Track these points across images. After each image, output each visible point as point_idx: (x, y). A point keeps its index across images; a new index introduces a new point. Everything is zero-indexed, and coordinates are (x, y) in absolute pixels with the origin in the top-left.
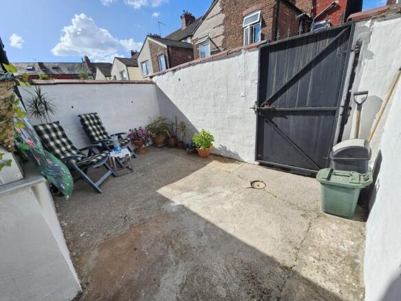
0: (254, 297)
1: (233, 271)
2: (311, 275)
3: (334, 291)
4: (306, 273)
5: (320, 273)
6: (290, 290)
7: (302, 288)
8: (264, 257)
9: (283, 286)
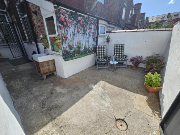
0: (51, 106)
1: (60, 103)
2: (48, 126)
3: (39, 132)
4: (50, 125)
5: (47, 131)
6: (47, 117)
7: (46, 121)
8: (62, 112)
9: (50, 115)
